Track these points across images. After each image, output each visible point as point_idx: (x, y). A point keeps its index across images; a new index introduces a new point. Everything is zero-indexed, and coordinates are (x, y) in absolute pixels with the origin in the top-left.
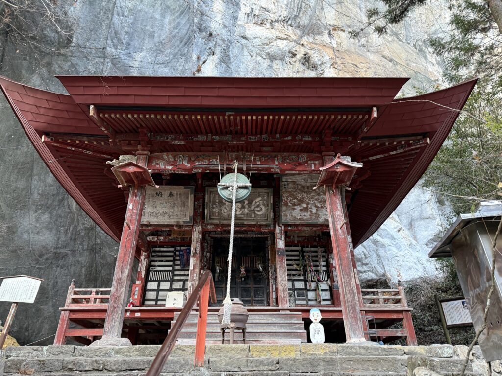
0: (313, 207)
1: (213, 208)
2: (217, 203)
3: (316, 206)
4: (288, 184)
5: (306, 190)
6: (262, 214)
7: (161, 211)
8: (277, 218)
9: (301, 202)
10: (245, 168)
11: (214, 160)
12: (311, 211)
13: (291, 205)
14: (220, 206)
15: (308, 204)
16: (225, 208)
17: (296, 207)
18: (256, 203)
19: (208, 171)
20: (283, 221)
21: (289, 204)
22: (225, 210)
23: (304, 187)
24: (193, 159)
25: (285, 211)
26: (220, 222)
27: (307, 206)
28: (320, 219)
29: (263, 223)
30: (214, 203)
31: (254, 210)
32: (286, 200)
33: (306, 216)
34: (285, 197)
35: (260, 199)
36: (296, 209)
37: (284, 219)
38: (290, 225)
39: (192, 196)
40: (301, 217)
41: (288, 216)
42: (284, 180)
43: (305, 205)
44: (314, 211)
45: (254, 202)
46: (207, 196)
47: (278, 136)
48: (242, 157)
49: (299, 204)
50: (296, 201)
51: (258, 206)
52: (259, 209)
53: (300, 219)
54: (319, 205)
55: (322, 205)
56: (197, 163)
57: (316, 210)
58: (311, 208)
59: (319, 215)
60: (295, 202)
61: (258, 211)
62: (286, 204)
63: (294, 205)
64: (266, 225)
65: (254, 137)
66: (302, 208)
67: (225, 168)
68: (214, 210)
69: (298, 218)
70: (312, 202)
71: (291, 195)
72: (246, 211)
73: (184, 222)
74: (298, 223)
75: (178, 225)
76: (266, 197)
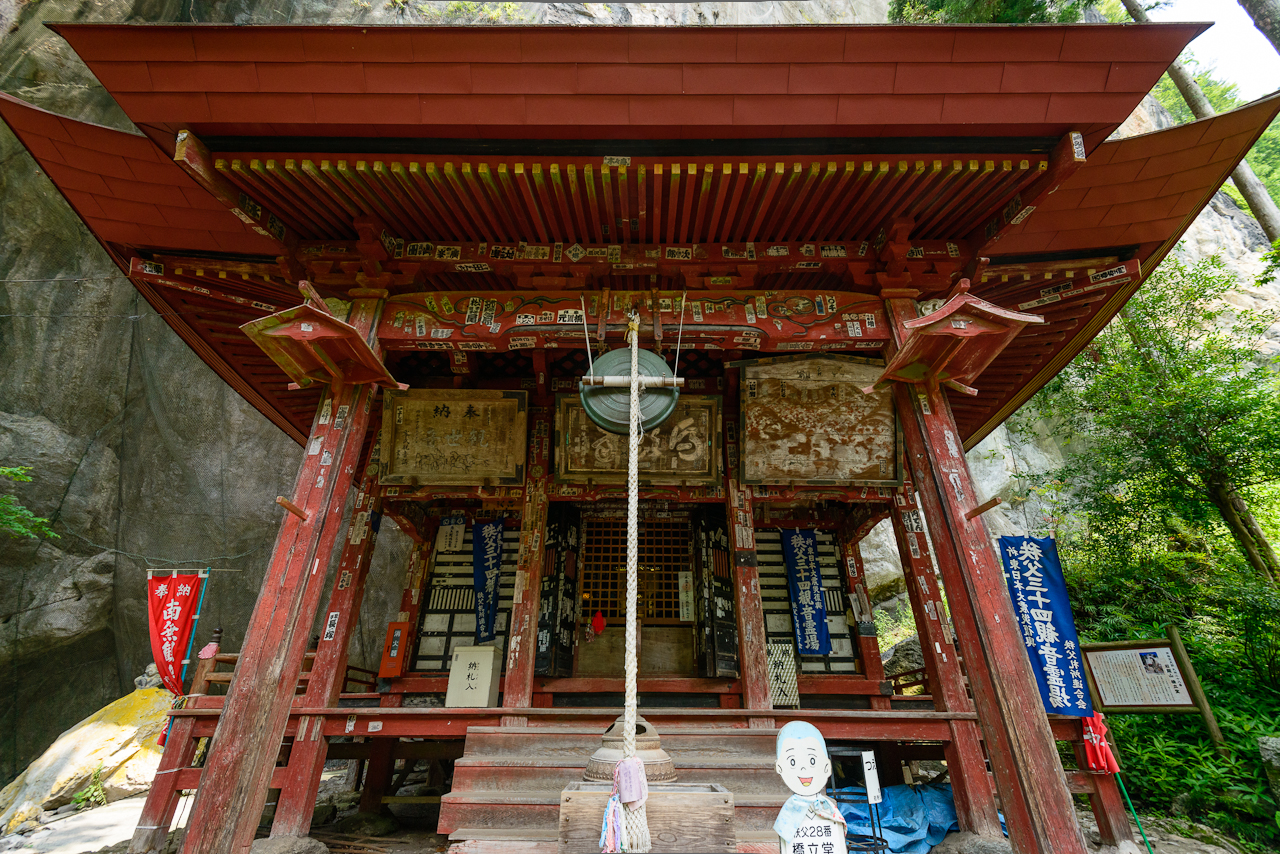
0: (822, 443)
1: (574, 445)
2: (584, 434)
3: (831, 441)
4: (760, 385)
5: (805, 400)
6: (697, 461)
7: (447, 454)
8: (733, 468)
9: (791, 429)
10: (659, 335)
11: (571, 312)
12: (818, 454)
13: (767, 437)
14: (592, 441)
15: (809, 435)
16: (604, 445)
17: (779, 443)
18: (680, 431)
19: (554, 345)
20: (748, 476)
21: (763, 436)
22: (605, 452)
23: (799, 393)
24: (509, 308)
25: (753, 452)
26: (590, 480)
27: (809, 441)
28: (840, 474)
29: (699, 482)
30: (576, 432)
31: (675, 451)
32: (755, 425)
33: (804, 464)
34: (753, 418)
35: (690, 421)
36: (779, 447)
37: (750, 472)
38: (763, 488)
39: (523, 414)
40: (792, 467)
41: (761, 465)
42: (749, 375)
43: (802, 438)
44: (825, 452)
45: (676, 430)
46: (558, 416)
47: (750, 245)
48: (649, 302)
49: (787, 436)
50: (779, 427)
51: (686, 440)
52: (687, 446)
53: (790, 471)
54: (837, 438)
55: (846, 438)
56: (519, 321)
57: (831, 449)
58: (818, 445)
59: (837, 462)
60: (776, 430)
61: (685, 451)
62: (755, 435)
63: (775, 436)
64: (708, 488)
65: (683, 250)
66: (795, 445)
67: (602, 332)
68: (577, 449)
69: (786, 469)
70: (819, 431)
71: (767, 412)
72: (656, 452)
73: (503, 480)
74: (785, 481)
75: (488, 486)
76: (705, 417)
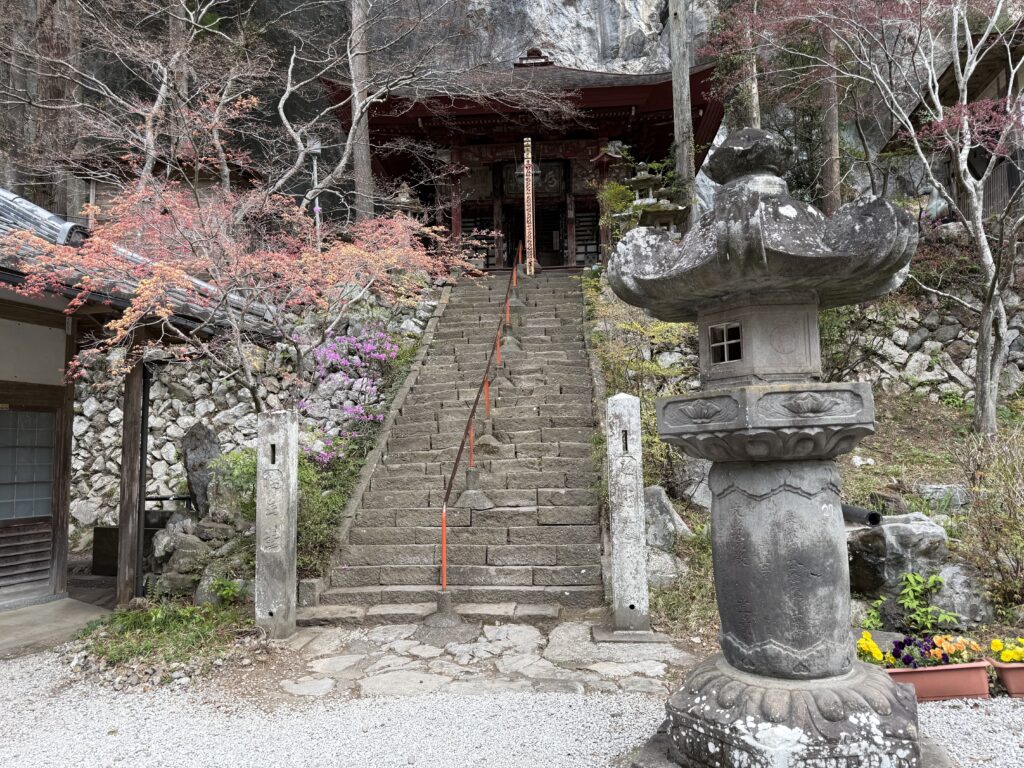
1: (510, 183)
6: (555, 187)
8: (568, 190)
11: (511, 150)
17: (585, 178)
18: (548, 176)
21: (579, 176)
24: (494, 150)
25: (576, 182)
29: (555, 195)
30: (511, 178)
31: (546, 184)
32: (576, 172)
34: (576, 170)
35: (552, 172)
37: (574, 191)
38: (579, 196)
39: (491, 172)
41: (578, 187)
51: (550, 179)
52: (551, 182)
56: (497, 154)
61: (550, 184)
62: (576, 176)
63: (583, 176)
64: (559, 197)
72: (540, 185)
73: (487, 197)
74: (586, 193)
75: (481, 201)
76: (557, 170)
